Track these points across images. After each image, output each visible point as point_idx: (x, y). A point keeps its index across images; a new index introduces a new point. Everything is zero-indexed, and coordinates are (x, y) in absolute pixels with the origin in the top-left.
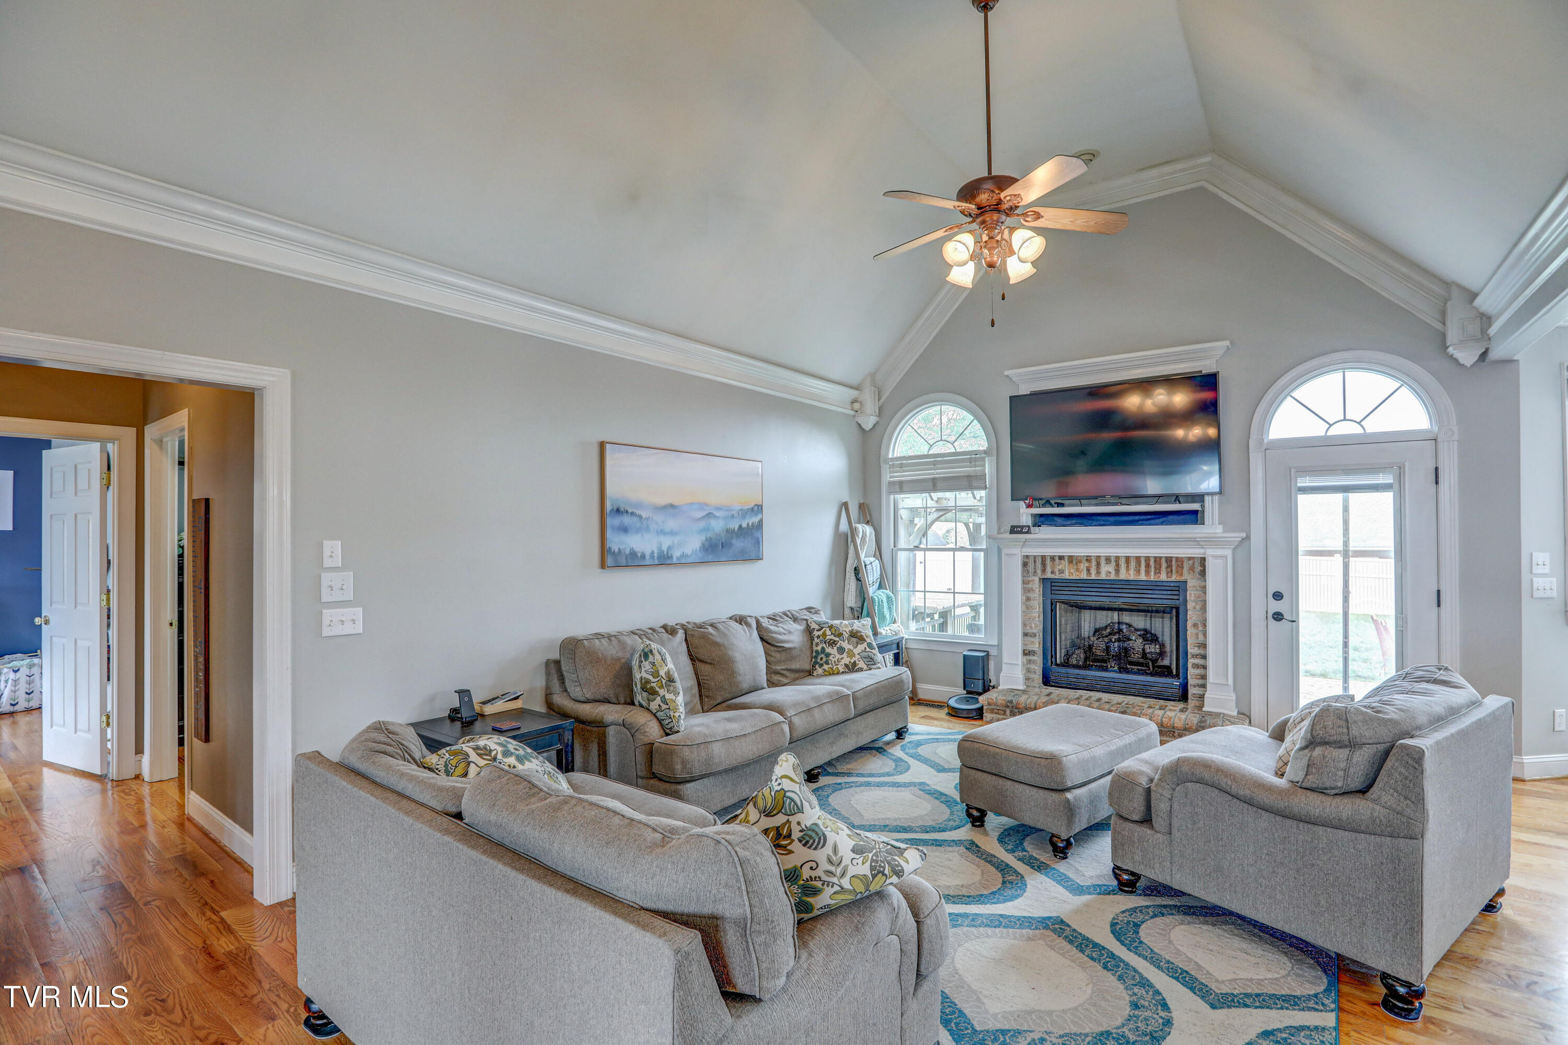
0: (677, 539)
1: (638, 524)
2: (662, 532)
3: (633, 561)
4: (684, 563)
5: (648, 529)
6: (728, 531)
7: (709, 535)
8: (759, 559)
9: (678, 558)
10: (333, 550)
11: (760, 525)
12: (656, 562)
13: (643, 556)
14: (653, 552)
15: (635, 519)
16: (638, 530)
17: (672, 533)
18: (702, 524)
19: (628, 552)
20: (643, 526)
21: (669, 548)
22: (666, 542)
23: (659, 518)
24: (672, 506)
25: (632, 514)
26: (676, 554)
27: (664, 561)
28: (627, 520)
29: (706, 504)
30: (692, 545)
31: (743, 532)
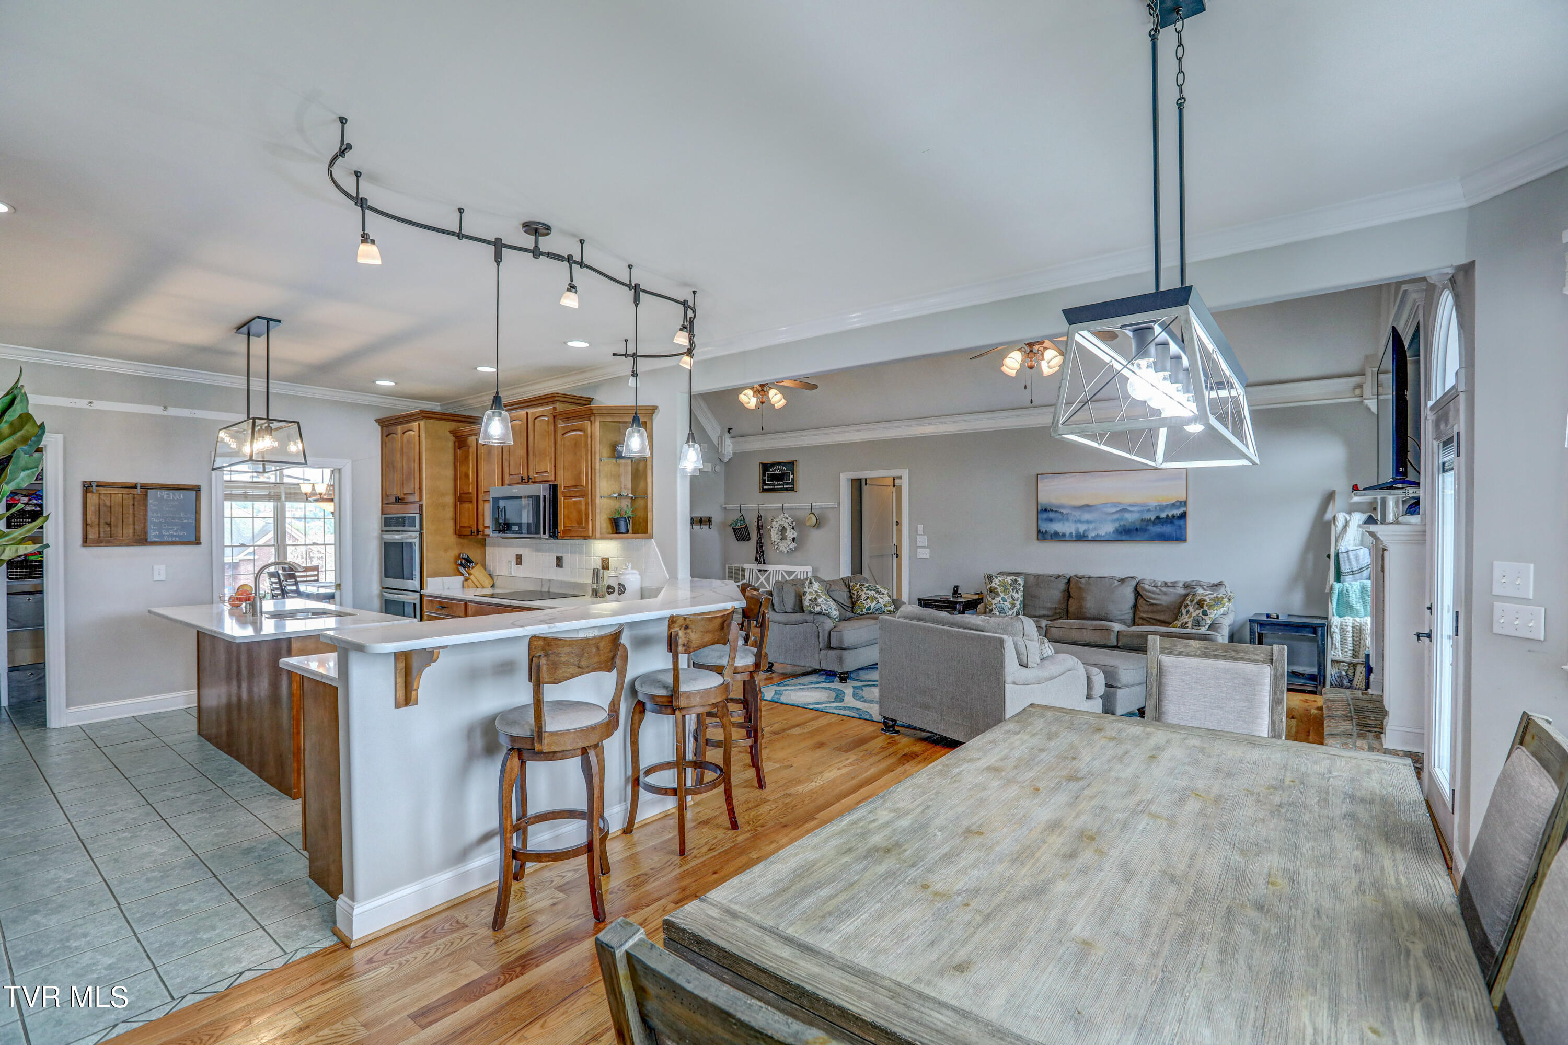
0: (1091, 526)
1: (1060, 517)
2: (1080, 521)
3: (1057, 537)
4: (1097, 540)
5: (1067, 520)
6: (1142, 520)
7: (1122, 523)
8: (1185, 541)
9: (1093, 537)
10: (921, 528)
11: (1183, 516)
12: (1074, 539)
13: (1064, 535)
14: (1071, 533)
15: (1058, 514)
16: (1060, 521)
17: (1088, 522)
18: (1116, 516)
19: (1052, 532)
20: (1064, 518)
21: (1085, 531)
22: (1082, 528)
23: (1077, 514)
24: (1087, 506)
25: (1056, 511)
26: (1092, 535)
27: (1081, 538)
28: (1051, 515)
29: (1120, 503)
30: (1108, 528)
31: (1170, 520)
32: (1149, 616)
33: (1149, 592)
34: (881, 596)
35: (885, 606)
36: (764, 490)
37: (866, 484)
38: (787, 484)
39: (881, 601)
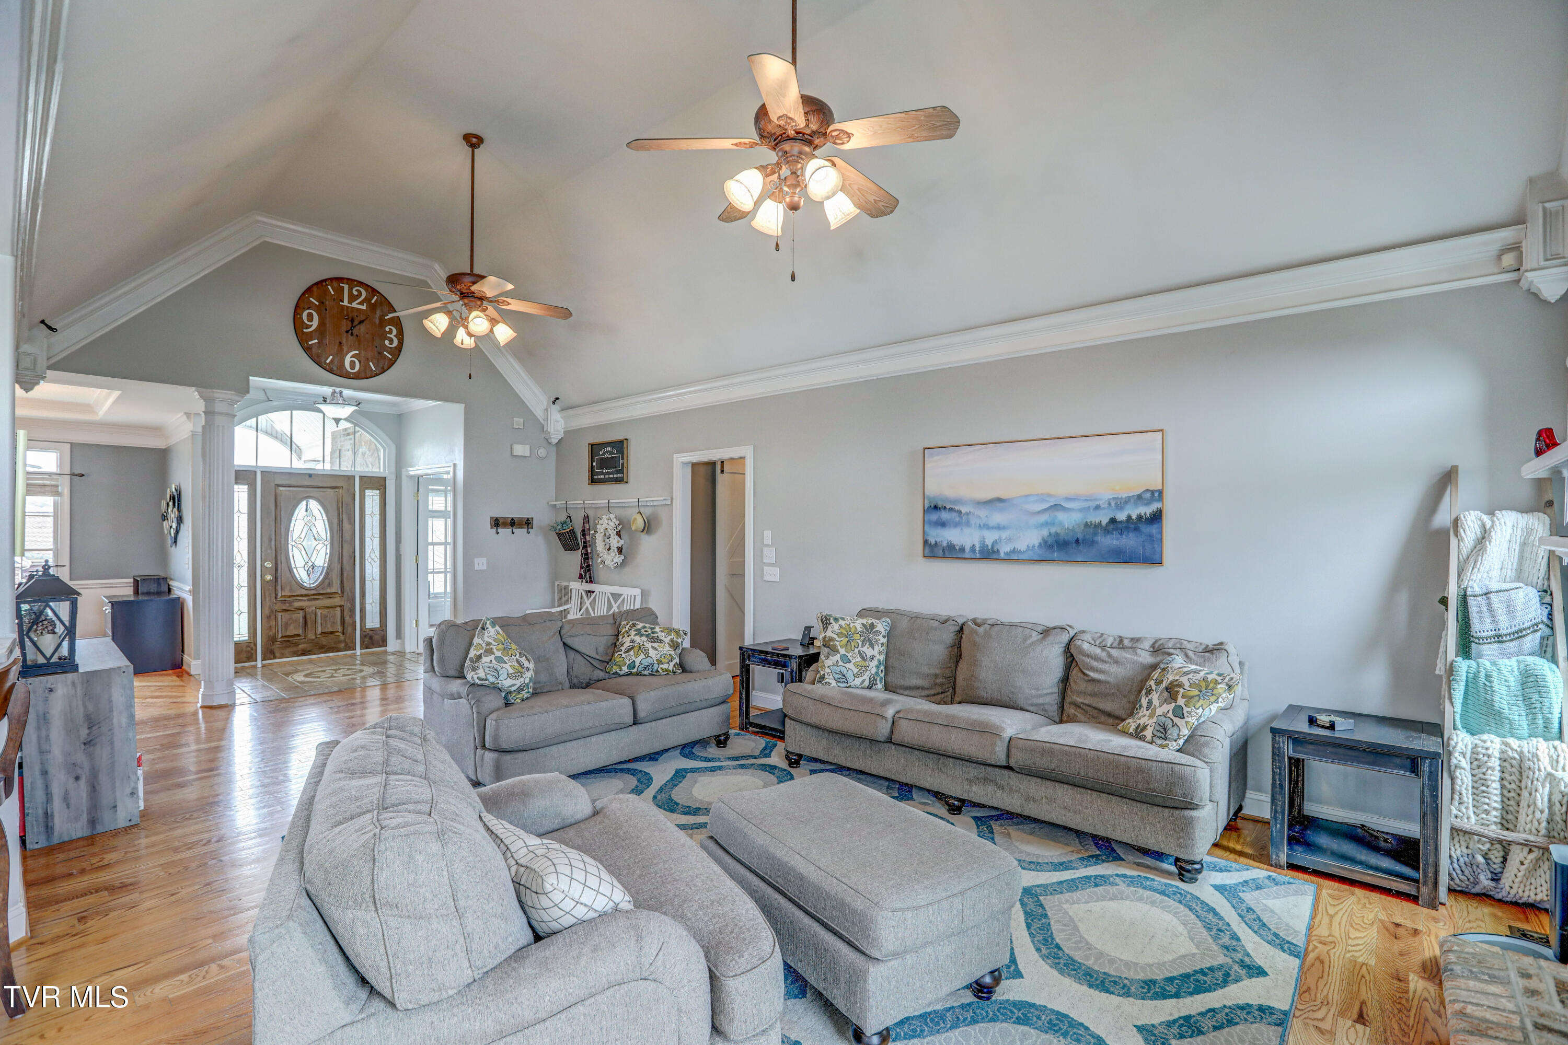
0: (1005, 535)
1: (957, 519)
2: (987, 527)
3: (951, 552)
4: (1014, 558)
5: (968, 524)
6: (1086, 525)
7: (1053, 530)
8: (1160, 563)
9: (1007, 554)
11: (1157, 517)
12: (978, 556)
13: (962, 549)
14: (974, 546)
15: (954, 515)
16: (956, 525)
17: (999, 528)
18: (1044, 518)
19: (945, 544)
20: (962, 520)
21: (995, 542)
22: (990, 538)
23: (982, 513)
24: (999, 500)
25: (951, 509)
26: (1004, 549)
27: (988, 554)
28: (944, 515)
29: (1049, 495)
30: (1030, 539)
31: (1132, 525)
32: (1086, 702)
33: (1089, 656)
34: (656, 645)
35: (660, 662)
36: (593, 481)
37: (722, 472)
38: (617, 472)
39: (653, 653)
